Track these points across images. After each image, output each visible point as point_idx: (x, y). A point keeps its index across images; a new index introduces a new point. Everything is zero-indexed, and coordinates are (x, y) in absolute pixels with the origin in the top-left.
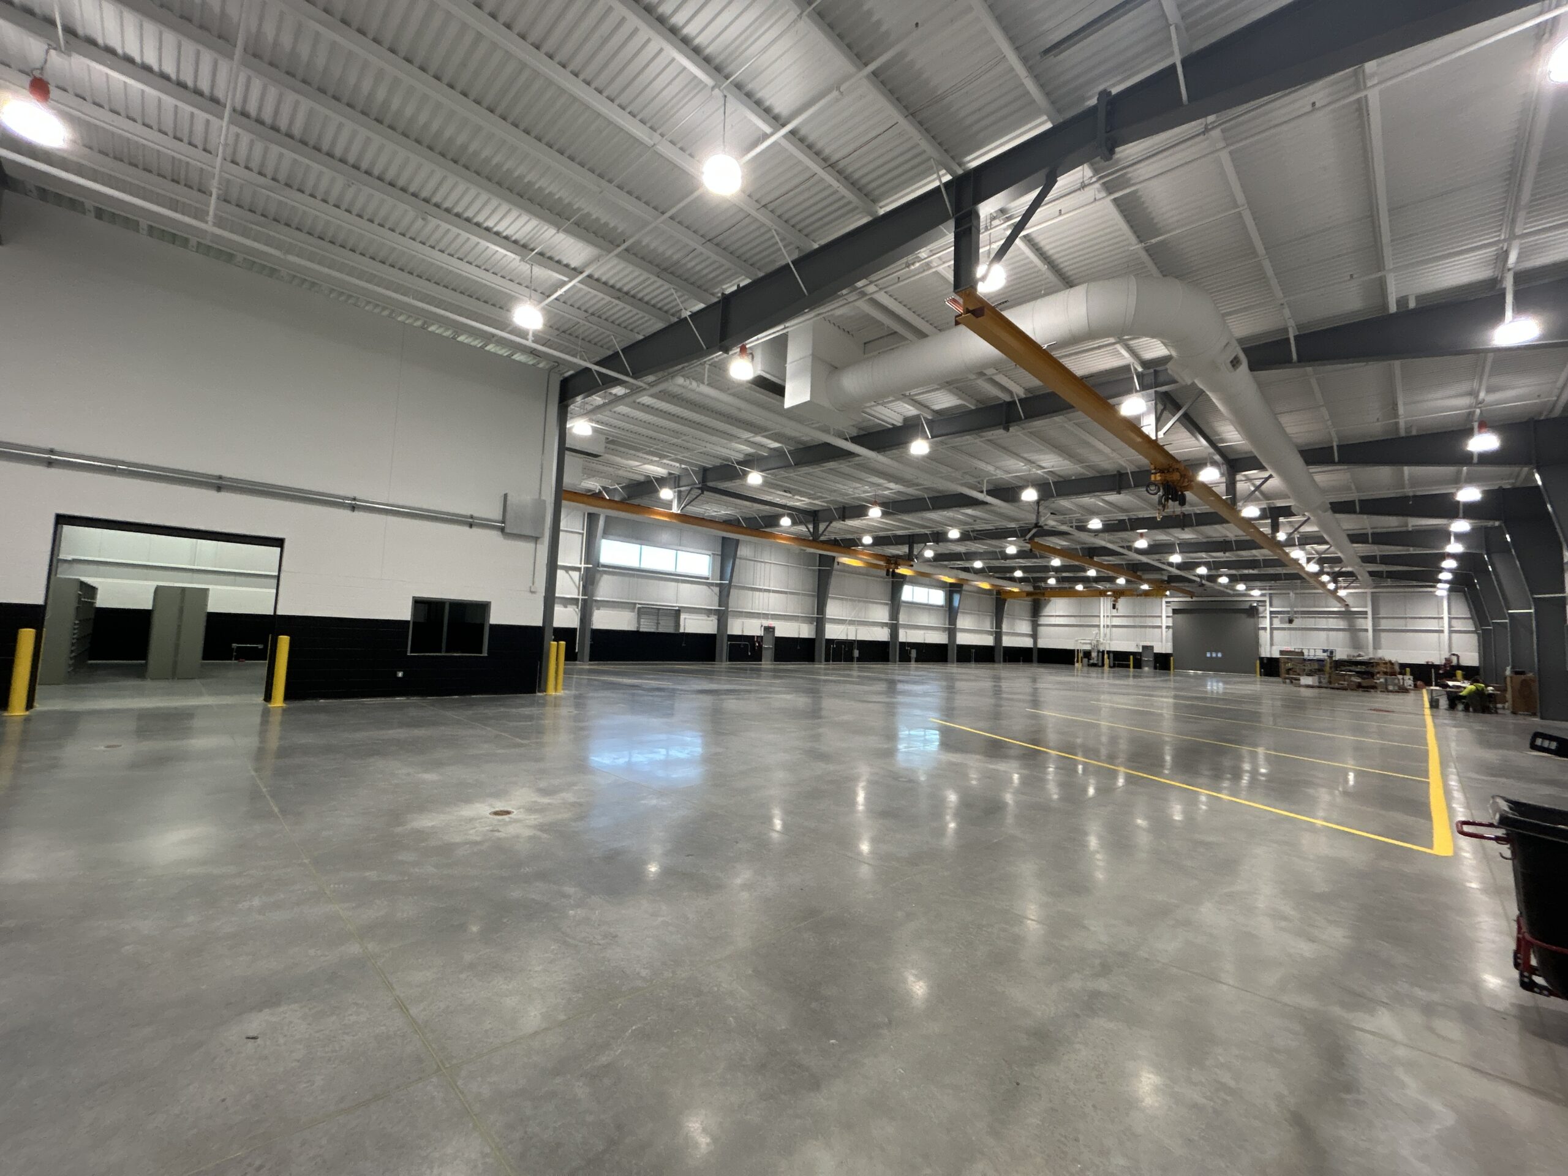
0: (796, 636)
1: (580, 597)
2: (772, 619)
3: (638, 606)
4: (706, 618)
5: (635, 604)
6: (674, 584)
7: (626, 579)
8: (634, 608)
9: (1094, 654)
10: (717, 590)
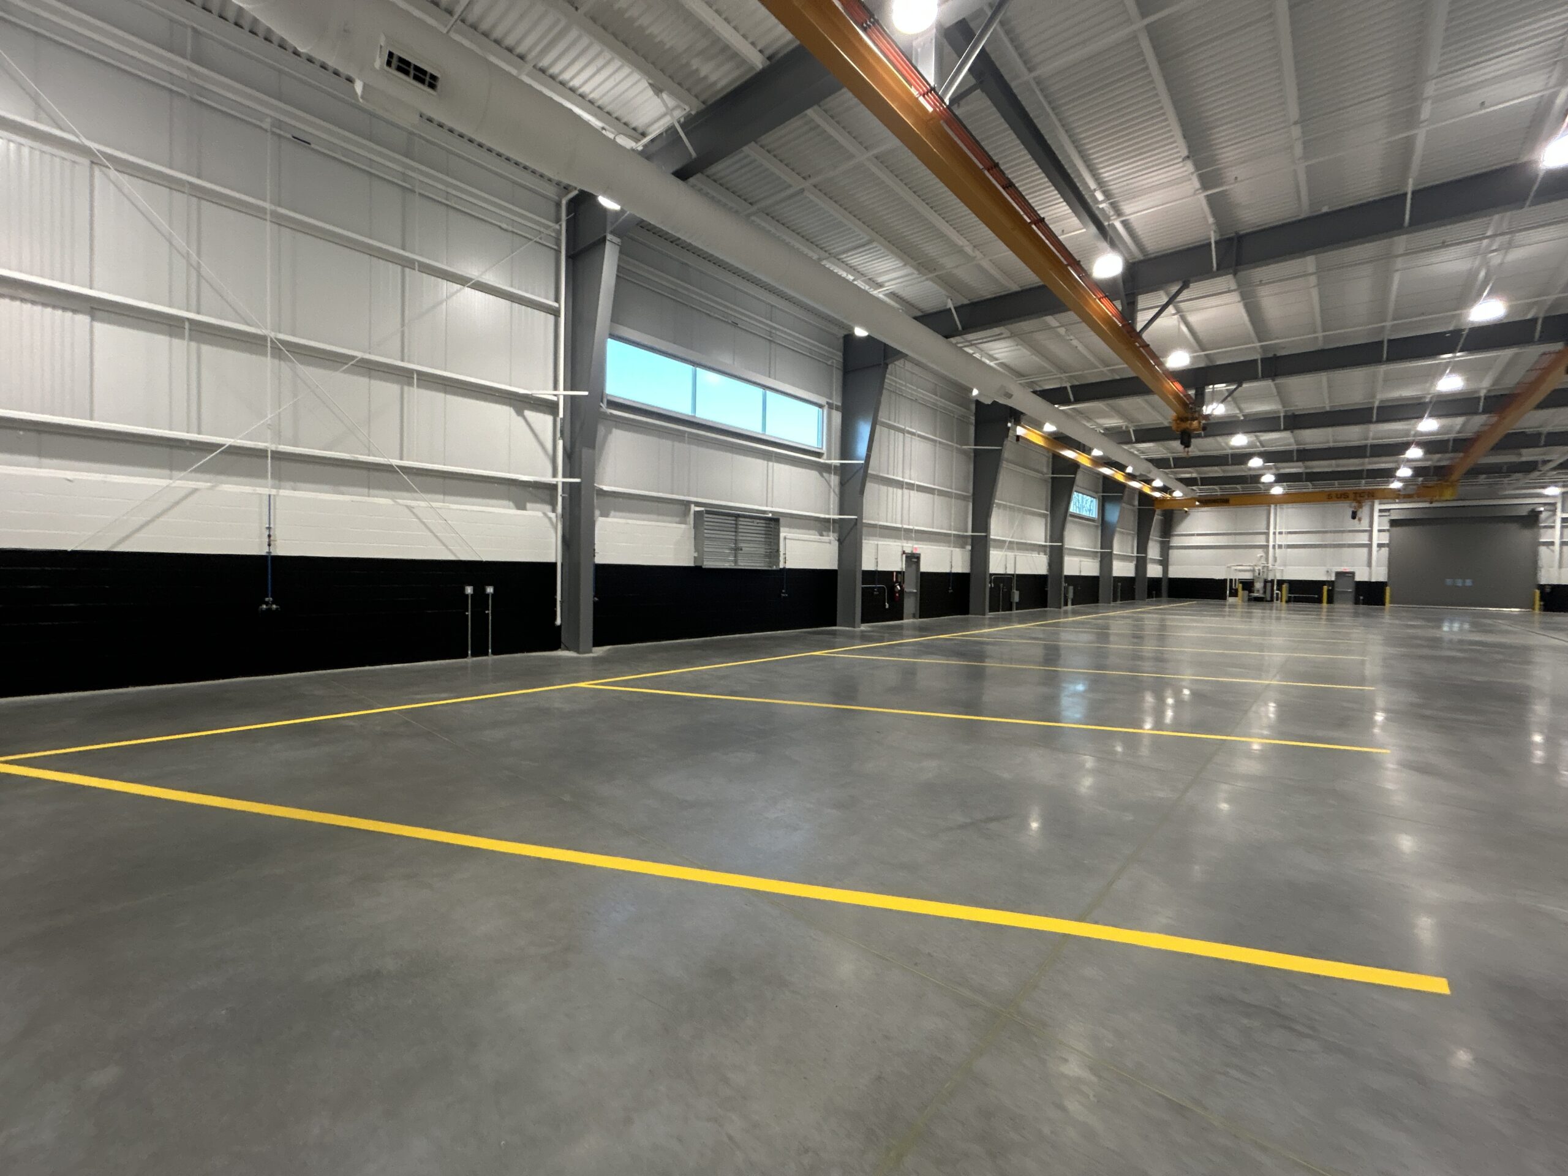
0: (947, 570)
1: (560, 479)
2: (917, 540)
3: (694, 508)
4: (818, 537)
5: (689, 503)
6: (759, 464)
7: (666, 444)
8: (686, 513)
9: (1259, 585)
10: (834, 480)
